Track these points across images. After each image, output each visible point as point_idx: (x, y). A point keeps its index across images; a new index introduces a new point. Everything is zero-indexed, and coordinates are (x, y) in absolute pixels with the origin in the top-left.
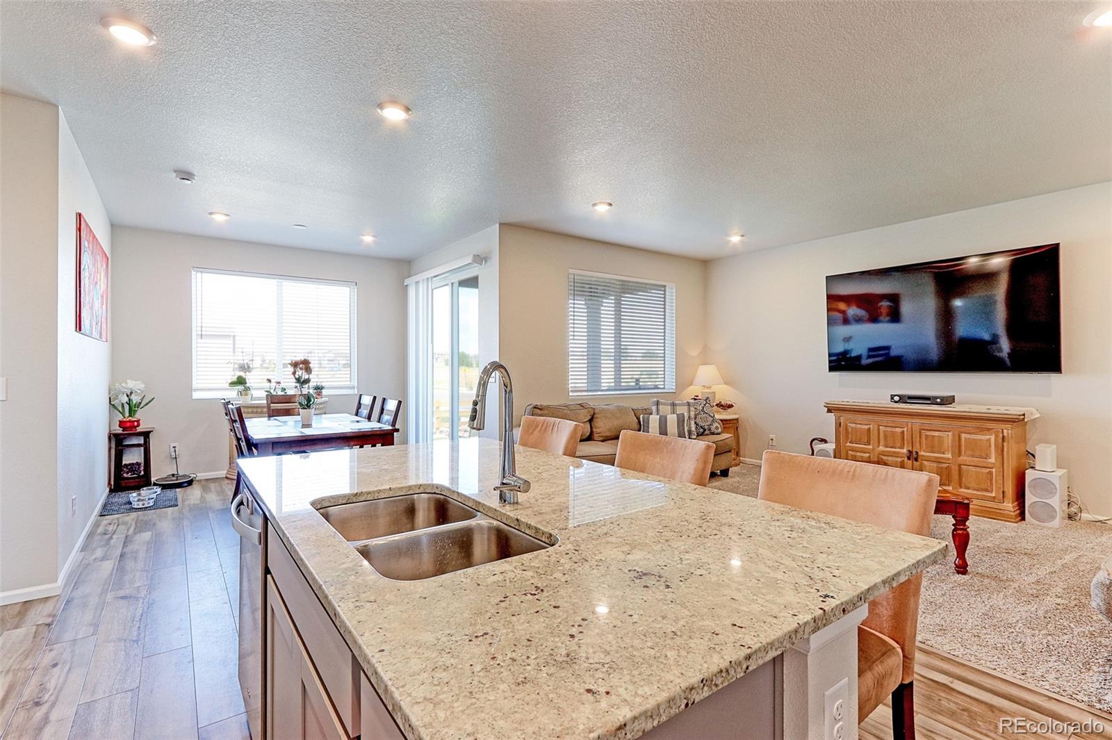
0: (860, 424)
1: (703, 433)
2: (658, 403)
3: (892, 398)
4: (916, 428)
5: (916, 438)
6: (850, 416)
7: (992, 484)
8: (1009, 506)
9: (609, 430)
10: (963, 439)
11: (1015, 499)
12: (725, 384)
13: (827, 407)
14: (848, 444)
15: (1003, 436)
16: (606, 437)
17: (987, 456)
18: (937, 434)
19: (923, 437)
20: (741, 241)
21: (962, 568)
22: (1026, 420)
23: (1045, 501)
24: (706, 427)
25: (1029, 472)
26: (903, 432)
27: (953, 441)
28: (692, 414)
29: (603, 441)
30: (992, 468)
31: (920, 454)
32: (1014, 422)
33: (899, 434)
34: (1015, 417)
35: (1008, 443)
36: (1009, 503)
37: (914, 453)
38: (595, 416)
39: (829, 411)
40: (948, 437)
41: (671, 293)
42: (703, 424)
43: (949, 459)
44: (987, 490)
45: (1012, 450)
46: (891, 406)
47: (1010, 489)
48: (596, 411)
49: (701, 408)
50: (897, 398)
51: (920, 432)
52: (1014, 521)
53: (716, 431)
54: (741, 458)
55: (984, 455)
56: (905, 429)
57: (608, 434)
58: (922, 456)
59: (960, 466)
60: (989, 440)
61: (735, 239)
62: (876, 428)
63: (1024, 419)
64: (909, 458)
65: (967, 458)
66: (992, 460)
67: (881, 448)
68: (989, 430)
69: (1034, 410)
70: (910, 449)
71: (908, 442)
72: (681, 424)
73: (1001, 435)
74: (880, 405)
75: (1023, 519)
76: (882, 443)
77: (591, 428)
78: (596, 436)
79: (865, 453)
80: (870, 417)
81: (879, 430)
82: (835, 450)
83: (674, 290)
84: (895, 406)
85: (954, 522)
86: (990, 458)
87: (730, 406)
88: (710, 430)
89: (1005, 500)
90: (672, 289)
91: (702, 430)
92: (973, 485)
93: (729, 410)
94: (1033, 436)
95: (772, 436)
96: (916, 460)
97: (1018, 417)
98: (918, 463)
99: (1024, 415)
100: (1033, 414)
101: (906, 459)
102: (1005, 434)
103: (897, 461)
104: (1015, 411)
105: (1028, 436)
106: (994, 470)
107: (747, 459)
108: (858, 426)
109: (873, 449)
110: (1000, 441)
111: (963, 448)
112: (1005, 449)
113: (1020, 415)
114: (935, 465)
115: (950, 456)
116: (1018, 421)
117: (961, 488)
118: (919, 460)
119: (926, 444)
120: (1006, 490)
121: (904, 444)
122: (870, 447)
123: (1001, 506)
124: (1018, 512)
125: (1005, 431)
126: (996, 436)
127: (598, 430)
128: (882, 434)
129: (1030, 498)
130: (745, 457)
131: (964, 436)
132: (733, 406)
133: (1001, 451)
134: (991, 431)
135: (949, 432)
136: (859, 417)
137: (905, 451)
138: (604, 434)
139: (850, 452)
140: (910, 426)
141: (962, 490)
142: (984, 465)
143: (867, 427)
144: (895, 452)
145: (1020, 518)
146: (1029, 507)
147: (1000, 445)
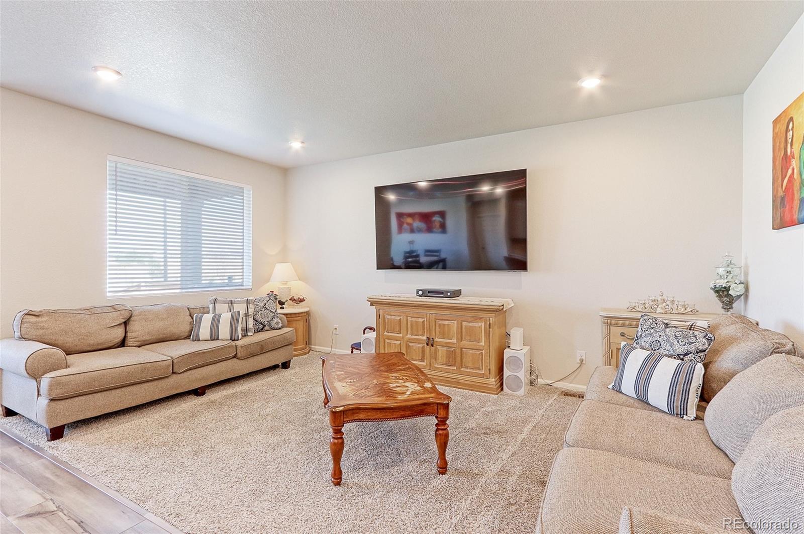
0: (394, 316)
1: (262, 329)
2: (215, 301)
3: (417, 293)
4: (433, 317)
5: (432, 326)
6: (386, 308)
7: (482, 363)
8: (493, 381)
9: (149, 333)
10: (464, 327)
11: (497, 374)
12: (300, 280)
13: (369, 301)
14: (385, 333)
15: (490, 323)
16: (144, 341)
17: (479, 340)
18: (446, 322)
19: (438, 325)
20: (303, 147)
21: (443, 469)
22: (504, 310)
23: (515, 374)
24: (266, 323)
25: (506, 351)
26: (424, 321)
27: (458, 326)
28: (251, 311)
29: (139, 347)
30: (482, 350)
31: (435, 340)
32: (497, 311)
33: (421, 324)
34: (497, 307)
35: (493, 328)
36: (492, 379)
37: (431, 339)
38: (132, 319)
39: (372, 305)
40: (454, 325)
41: (248, 194)
42: (262, 321)
43: (454, 344)
44: (479, 369)
45: (496, 333)
46: (418, 300)
47: (493, 367)
48: (134, 313)
49: (263, 305)
50: (420, 293)
51: (435, 322)
52: (495, 393)
53: (276, 327)
54: (312, 346)
55: (477, 339)
56: (425, 319)
57: (147, 338)
58: (436, 341)
59: (461, 349)
60: (480, 327)
61: (296, 145)
62: (405, 319)
63: (503, 309)
64: (427, 345)
65: (467, 343)
66: (483, 343)
67: (409, 336)
68: (481, 318)
69: (510, 300)
70: (429, 337)
71: (427, 330)
72: (234, 322)
73: (488, 323)
74: (407, 299)
75: (502, 389)
76: (409, 332)
77: (126, 332)
78: (130, 341)
79: (397, 341)
80: (401, 309)
81: (407, 320)
82: (376, 338)
83: (251, 192)
84: (420, 300)
85: (437, 422)
86: (481, 342)
87: (302, 301)
88: (270, 325)
89: (491, 375)
90: (249, 191)
91: (261, 326)
92: (470, 365)
93: (301, 304)
94: (510, 321)
95: (336, 326)
96: (432, 346)
97: (499, 308)
98: (434, 348)
99: (503, 305)
100: (509, 304)
101: (425, 345)
102: (491, 322)
103: (419, 347)
104: (496, 302)
105: (507, 321)
106: (483, 351)
107: (316, 347)
108: (393, 317)
109: (403, 337)
110: (488, 327)
111: (464, 334)
112: (491, 335)
113: (500, 306)
114: (445, 349)
115: (454, 341)
116: (499, 310)
117: (462, 368)
118: (434, 345)
119: (439, 332)
120: (491, 368)
121: (424, 332)
122: (401, 335)
123: (487, 381)
124: (499, 384)
125: (491, 319)
126: (485, 323)
127: (133, 335)
128: (409, 324)
129: (507, 373)
130: (315, 345)
131: (464, 323)
132: (305, 300)
133: (488, 335)
134: (481, 320)
135: (455, 320)
136: (393, 310)
137: (425, 338)
138: (141, 339)
139: (386, 340)
140: (428, 317)
141: (462, 369)
142: (478, 347)
143: (398, 318)
144: (418, 339)
145: (500, 389)
146: (506, 380)
147: (488, 332)
